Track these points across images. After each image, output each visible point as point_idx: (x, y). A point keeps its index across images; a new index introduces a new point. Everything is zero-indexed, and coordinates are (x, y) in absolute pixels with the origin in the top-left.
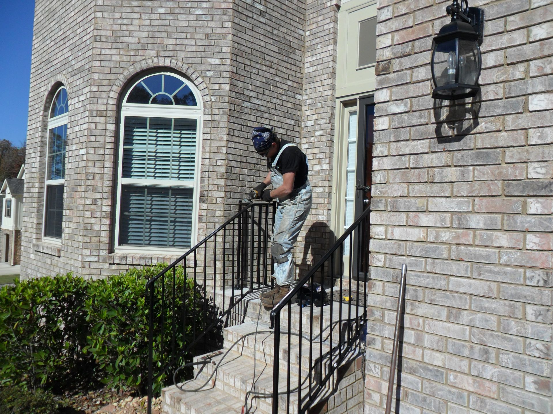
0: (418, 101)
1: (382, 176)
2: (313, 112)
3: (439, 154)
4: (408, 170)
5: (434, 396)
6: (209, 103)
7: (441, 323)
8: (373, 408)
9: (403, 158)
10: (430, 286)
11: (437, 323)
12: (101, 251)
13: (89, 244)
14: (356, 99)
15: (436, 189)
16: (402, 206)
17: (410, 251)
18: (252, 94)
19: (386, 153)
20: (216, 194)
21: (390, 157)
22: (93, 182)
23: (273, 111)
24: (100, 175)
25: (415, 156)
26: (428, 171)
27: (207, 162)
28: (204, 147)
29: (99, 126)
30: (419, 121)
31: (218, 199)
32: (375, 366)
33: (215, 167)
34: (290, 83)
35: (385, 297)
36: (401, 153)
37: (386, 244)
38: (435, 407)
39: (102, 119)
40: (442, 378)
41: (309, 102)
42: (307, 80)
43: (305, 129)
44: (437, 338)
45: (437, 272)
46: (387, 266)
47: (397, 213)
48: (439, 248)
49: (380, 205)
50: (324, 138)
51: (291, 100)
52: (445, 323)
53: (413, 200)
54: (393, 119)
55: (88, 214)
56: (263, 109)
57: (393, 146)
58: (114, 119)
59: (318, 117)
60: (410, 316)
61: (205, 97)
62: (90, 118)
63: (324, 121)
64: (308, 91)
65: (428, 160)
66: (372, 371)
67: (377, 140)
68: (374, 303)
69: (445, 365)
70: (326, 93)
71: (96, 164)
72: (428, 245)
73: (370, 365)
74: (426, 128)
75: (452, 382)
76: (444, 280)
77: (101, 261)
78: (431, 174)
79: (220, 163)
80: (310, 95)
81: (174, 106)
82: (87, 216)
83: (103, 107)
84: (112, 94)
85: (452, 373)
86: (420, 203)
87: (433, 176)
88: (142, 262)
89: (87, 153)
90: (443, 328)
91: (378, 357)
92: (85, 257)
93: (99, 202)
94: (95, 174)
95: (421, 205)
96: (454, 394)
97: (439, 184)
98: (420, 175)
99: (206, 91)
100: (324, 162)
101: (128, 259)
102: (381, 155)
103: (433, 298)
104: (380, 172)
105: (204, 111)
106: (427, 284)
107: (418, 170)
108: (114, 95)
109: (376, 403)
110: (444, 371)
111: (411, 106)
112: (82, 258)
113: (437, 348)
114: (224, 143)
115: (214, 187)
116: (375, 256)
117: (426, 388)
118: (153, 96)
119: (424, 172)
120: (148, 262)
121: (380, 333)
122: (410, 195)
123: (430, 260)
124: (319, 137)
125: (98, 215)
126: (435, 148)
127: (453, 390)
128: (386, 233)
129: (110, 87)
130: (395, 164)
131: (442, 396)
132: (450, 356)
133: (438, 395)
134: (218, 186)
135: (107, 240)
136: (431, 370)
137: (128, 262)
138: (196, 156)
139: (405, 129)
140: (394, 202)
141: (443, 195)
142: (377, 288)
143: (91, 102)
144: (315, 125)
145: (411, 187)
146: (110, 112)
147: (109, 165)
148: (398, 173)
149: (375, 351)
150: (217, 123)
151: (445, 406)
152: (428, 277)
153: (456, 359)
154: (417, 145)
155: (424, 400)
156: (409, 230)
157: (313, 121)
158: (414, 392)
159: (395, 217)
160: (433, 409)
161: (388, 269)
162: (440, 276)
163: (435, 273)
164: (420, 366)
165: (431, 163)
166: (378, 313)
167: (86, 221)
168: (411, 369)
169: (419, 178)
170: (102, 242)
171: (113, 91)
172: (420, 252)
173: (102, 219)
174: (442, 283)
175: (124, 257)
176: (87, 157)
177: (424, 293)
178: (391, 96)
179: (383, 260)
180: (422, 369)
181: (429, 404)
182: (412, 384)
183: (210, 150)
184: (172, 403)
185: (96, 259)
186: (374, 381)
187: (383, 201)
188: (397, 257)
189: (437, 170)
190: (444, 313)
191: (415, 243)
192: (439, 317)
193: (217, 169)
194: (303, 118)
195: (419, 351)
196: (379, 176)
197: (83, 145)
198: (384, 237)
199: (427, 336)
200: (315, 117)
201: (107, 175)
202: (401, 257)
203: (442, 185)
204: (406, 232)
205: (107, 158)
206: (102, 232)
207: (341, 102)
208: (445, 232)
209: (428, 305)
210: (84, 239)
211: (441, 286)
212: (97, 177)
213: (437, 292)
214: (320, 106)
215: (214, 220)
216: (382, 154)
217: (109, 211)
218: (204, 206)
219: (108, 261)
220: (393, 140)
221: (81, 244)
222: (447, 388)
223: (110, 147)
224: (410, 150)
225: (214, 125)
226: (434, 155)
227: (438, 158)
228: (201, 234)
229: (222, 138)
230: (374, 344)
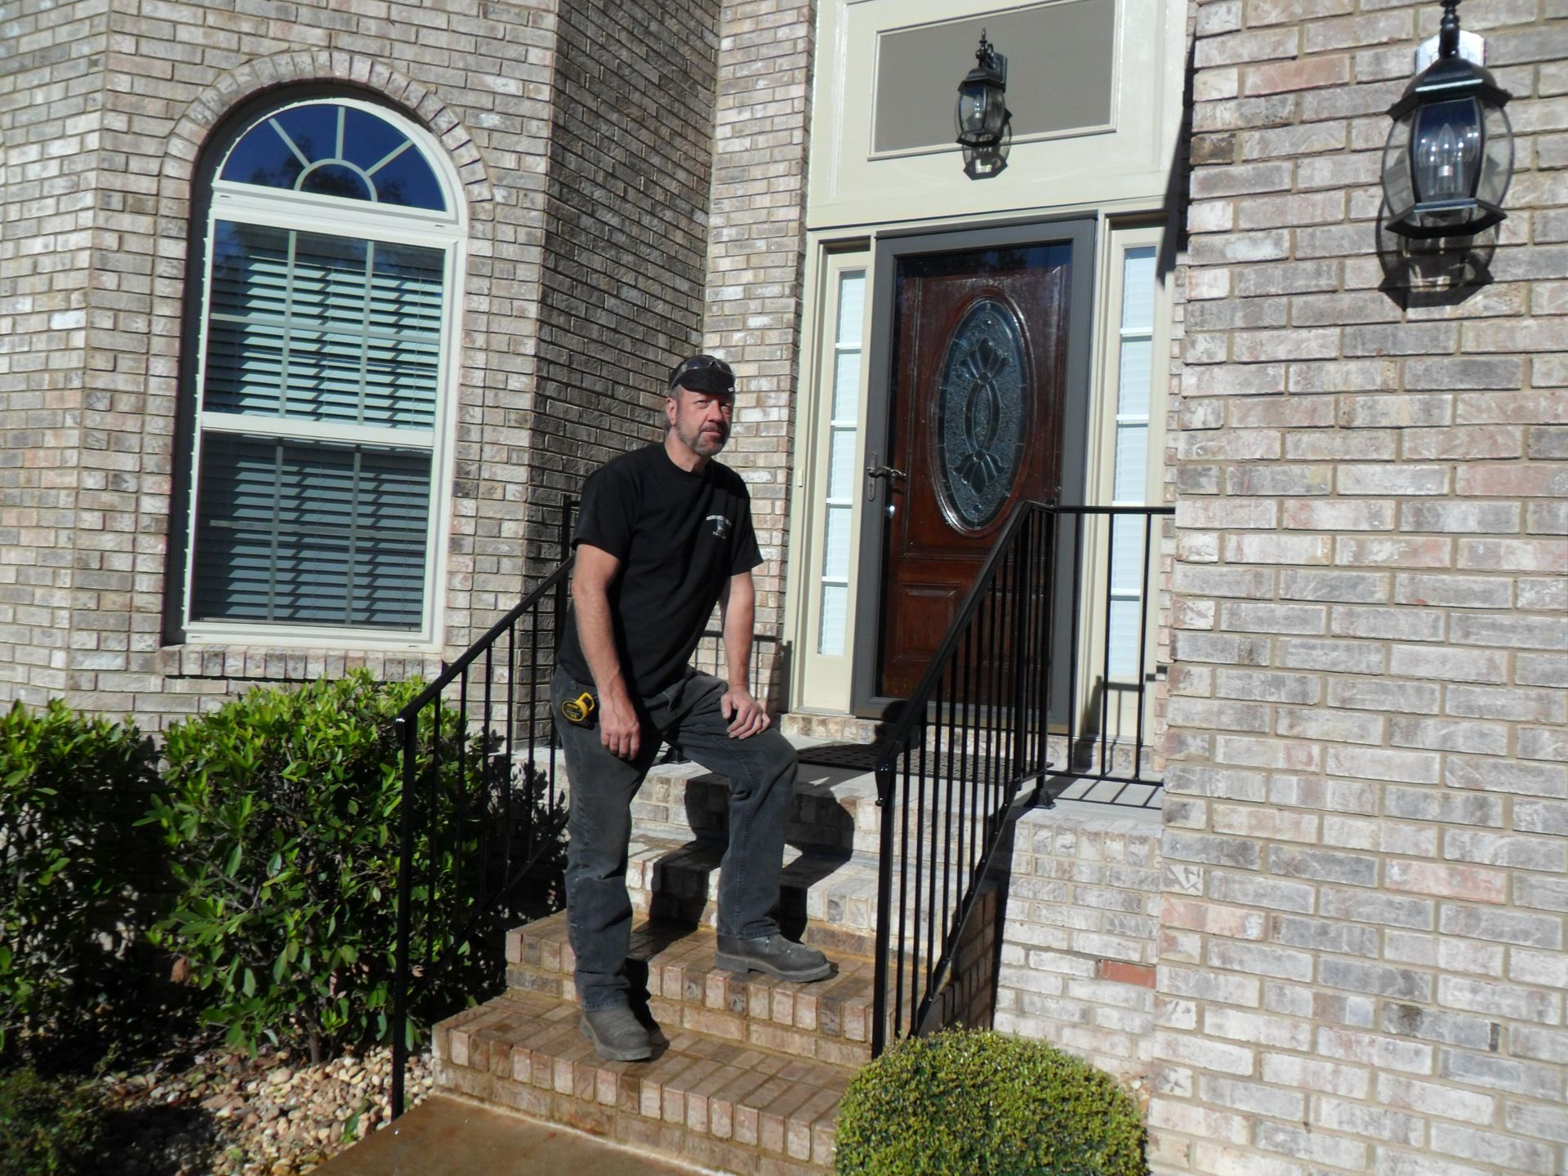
0: (1313, 236)
1: (1209, 410)
2: (740, 262)
3: (1367, 363)
4: (1283, 399)
5: (1348, 920)
6: (488, 206)
7: (1370, 751)
8: (1182, 971)
9: (1271, 370)
10: (1341, 668)
11: (1357, 751)
12: (135, 637)
13: (93, 615)
14: (868, 238)
15: (1357, 442)
16: (1267, 482)
17: (1288, 588)
18: (598, 194)
19: (1221, 356)
20: (503, 473)
21: (1231, 367)
22: (109, 417)
23: (645, 250)
24: (133, 398)
25: (1304, 366)
26: (1337, 403)
27: (478, 378)
28: (468, 332)
29: (132, 244)
30: (1313, 282)
31: (509, 487)
32: (1187, 871)
33: (502, 394)
34: (681, 175)
35: (1217, 702)
36: (1263, 358)
37: (1221, 575)
38: (1349, 944)
39: (144, 223)
40: (1371, 875)
41: (726, 234)
42: (723, 172)
43: (715, 308)
44: (1357, 786)
45: (1359, 634)
46: (1223, 627)
47: (1253, 501)
48: (1364, 578)
49: (1203, 480)
50: (773, 337)
51: (683, 223)
52: (1379, 751)
53: (1296, 469)
54: (1241, 275)
55: (92, 520)
56: (621, 239)
57: (1243, 340)
58: (184, 225)
59: (756, 276)
60: (1286, 741)
61: (476, 188)
62: (102, 214)
63: (775, 290)
64: (726, 205)
65: (1334, 375)
66: (1180, 883)
67: (1196, 324)
68: (1187, 718)
69: (1379, 844)
70: (782, 214)
71: (120, 362)
72: (1336, 573)
73: (1173, 868)
74: (1332, 300)
75: (1396, 882)
76: (1378, 651)
77: (134, 667)
78: (1344, 407)
79: (515, 383)
80: (733, 215)
81: (374, 204)
82: (86, 526)
83: (147, 185)
84: (176, 147)
85: (1395, 862)
86: (1316, 475)
87: (1351, 414)
88: (276, 671)
89: (90, 327)
90: (1373, 761)
91: (1198, 846)
92: (79, 657)
93: (131, 484)
94: (117, 396)
95: (1318, 480)
96: (1401, 906)
97: (1365, 432)
98: (1314, 410)
99: (479, 171)
100: (772, 402)
101: (230, 662)
102: (1206, 360)
103: (1347, 694)
104: (1206, 401)
105: (472, 227)
106: (1334, 664)
107: (1310, 398)
108: (184, 149)
109: (1191, 957)
110: (1376, 860)
111: (1294, 246)
112: (71, 661)
113: (1358, 810)
114: (529, 328)
115: (498, 451)
116: (1190, 604)
117: (1329, 902)
118: (309, 168)
119: (1327, 405)
120: (295, 669)
121: (1202, 787)
122: (1289, 457)
123: (1340, 609)
124: (758, 333)
125: (126, 523)
126: (1355, 347)
127: (1398, 899)
128: (1222, 549)
129: (172, 124)
130: (1249, 383)
131: (1369, 916)
132: (1391, 824)
133: (1360, 914)
134: (511, 449)
135: (155, 603)
136: (1341, 862)
137: (229, 672)
138: (441, 361)
139: (1277, 299)
140: (1244, 474)
141: (1375, 456)
142: (1196, 681)
143: (105, 165)
144: (748, 297)
145: (1291, 439)
146: (170, 203)
147: (164, 368)
148: (1255, 404)
149: (1188, 835)
150: (510, 266)
151: (1376, 938)
152: (1335, 648)
153: (1407, 829)
154: (1308, 340)
155: (1323, 931)
156: (1287, 539)
157: (740, 289)
158: (1297, 918)
159: (1247, 510)
160: (1346, 948)
161: (1226, 635)
162: (1367, 643)
163: (1354, 637)
164: (1313, 856)
165: (1346, 381)
166: (1198, 741)
167: (85, 541)
168: (1288, 865)
169: (1312, 418)
170: (139, 610)
171: (179, 136)
172: (1315, 590)
173: (141, 538)
174: (1372, 659)
175: (216, 655)
176: (87, 338)
177: (1325, 686)
178: (1236, 219)
179: (1212, 613)
180: (1318, 861)
181: (1336, 941)
182: (1291, 899)
183: (488, 342)
184: (477, 1058)
185: (119, 662)
186: (1185, 906)
187: (1215, 471)
188: (1251, 605)
189: (1361, 399)
190: (1377, 727)
191: (1302, 572)
192: (1362, 737)
193: (506, 400)
194: (709, 277)
195: (1310, 822)
196: (1201, 412)
197: (68, 300)
198: (1215, 558)
199: (1331, 783)
200: (748, 276)
201: (159, 400)
202: (1261, 605)
203: (1374, 433)
204: (1278, 545)
205: (158, 344)
206: (138, 578)
207: (821, 242)
208: (1381, 542)
209: (1334, 712)
210: (75, 599)
211: (1369, 667)
212: (125, 403)
213: (1359, 680)
214: (764, 248)
215: (496, 549)
216: (1209, 357)
217: (165, 511)
218: (468, 506)
219: (159, 667)
220: (1239, 323)
221: (65, 614)
222: (1383, 896)
223: (168, 313)
224: (1290, 351)
225: (502, 271)
226: (1353, 366)
227: (1364, 372)
228: (459, 587)
229: (523, 310)
230: (1186, 818)
